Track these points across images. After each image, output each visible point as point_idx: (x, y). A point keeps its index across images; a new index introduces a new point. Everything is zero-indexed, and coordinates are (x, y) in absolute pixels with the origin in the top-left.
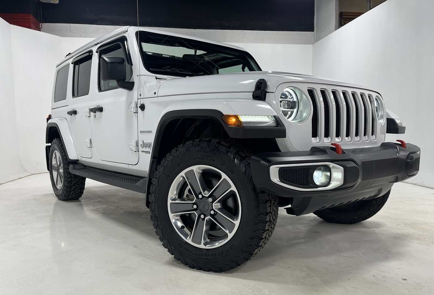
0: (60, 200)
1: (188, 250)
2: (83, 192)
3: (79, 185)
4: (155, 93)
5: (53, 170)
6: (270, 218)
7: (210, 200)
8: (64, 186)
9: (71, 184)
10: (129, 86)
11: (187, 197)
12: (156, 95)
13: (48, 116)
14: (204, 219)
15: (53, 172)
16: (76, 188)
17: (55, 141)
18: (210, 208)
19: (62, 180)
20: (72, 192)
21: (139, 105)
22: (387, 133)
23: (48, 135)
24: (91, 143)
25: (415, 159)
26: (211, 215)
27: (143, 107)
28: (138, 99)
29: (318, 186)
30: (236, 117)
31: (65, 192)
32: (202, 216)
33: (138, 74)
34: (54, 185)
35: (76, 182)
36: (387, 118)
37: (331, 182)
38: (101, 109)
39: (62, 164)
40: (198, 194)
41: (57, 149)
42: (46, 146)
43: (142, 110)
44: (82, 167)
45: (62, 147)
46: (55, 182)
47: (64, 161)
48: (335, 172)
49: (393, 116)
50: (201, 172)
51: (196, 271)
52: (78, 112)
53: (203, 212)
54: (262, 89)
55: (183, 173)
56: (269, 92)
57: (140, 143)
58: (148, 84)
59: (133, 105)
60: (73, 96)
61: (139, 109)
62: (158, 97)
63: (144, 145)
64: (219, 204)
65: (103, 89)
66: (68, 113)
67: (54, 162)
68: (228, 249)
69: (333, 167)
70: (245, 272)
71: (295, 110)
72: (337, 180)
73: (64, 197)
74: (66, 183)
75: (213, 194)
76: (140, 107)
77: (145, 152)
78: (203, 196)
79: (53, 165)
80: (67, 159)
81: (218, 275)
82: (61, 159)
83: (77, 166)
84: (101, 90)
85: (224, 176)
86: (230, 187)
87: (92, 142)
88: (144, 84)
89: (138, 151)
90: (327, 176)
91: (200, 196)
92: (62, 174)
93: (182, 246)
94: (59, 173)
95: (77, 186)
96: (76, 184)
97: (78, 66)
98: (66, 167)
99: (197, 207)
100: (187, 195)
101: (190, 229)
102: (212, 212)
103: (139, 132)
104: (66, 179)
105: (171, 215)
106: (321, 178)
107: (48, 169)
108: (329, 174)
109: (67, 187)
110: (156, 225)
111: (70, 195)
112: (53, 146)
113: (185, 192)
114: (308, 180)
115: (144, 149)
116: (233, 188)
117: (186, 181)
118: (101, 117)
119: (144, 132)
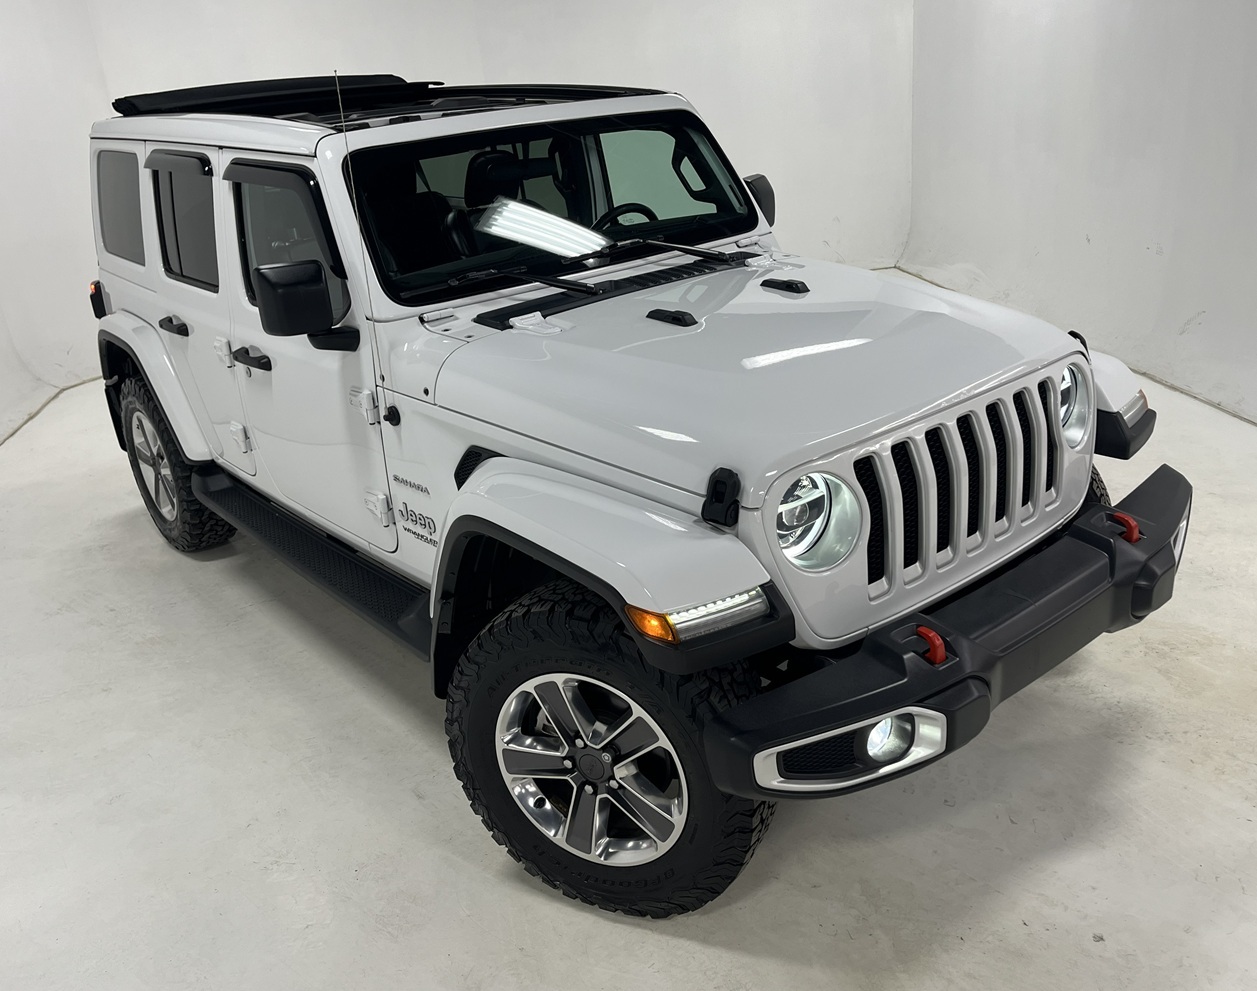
1: (558, 863)
4: (426, 392)
5: (139, 459)
7: (607, 758)
8: (182, 511)
9: (200, 517)
10: (348, 340)
11: (543, 730)
12: (430, 399)
13: (93, 286)
14: (593, 797)
15: (141, 466)
17: (131, 385)
18: (606, 776)
19: (175, 500)
20: (207, 536)
21: (383, 412)
23: (105, 359)
24: (247, 437)
26: (610, 791)
27: (393, 416)
28: (377, 387)
29: (878, 765)
30: (662, 618)
31: (189, 538)
32: (589, 789)
33: (369, 316)
34: (151, 504)
37: (913, 748)
38: (265, 364)
39: (166, 459)
40: (570, 734)
41: (144, 411)
43: (394, 424)
46: (153, 496)
47: (172, 456)
48: (924, 724)
50: (574, 687)
52: (193, 328)
53: (592, 782)
54: (728, 497)
56: (747, 508)
57: (398, 506)
58: (405, 346)
59: (366, 404)
60: (166, 270)
62: (435, 405)
63: (410, 517)
64: (630, 766)
66: (161, 322)
67: (138, 439)
68: (659, 877)
69: (918, 715)
71: (819, 523)
72: (930, 742)
74: (188, 515)
75: (616, 741)
76: (386, 418)
78: (586, 745)
79: (136, 444)
82: (159, 443)
85: (638, 711)
86: (657, 739)
87: (250, 434)
89: (395, 523)
91: (579, 742)
92: (170, 478)
93: (543, 853)
94: (158, 474)
98: (180, 474)
99: (574, 764)
102: (613, 784)
103: (391, 479)
104: (185, 507)
105: (508, 776)
107: (123, 447)
110: (473, 796)
112: (130, 399)
113: (537, 721)
114: (853, 754)
115: (410, 525)
116: (664, 742)
117: (536, 700)
118: (269, 383)
119: (405, 482)
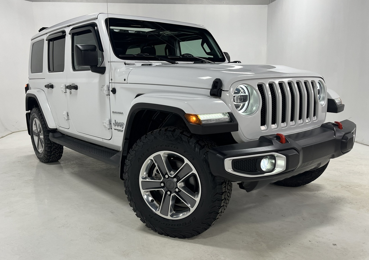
0: (42, 162)
1: (157, 220)
2: (62, 155)
3: (58, 150)
4: (125, 80)
5: (34, 136)
6: (225, 197)
7: (175, 180)
8: (45, 150)
9: (51, 149)
10: (102, 70)
11: (155, 175)
12: (126, 82)
13: (26, 85)
14: (170, 195)
15: (34, 137)
16: (55, 152)
17: (34, 110)
18: (175, 186)
19: (43, 145)
20: (52, 156)
21: (111, 89)
22: (327, 112)
23: (27, 104)
24: (68, 115)
25: (350, 139)
26: (176, 192)
27: (114, 91)
28: (110, 83)
29: (264, 172)
30: (196, 116)
31: (46, 156)
32: (169, 193)
33: (109, 61)
34: (36, 149)
35: (55, 147)
36: (328, 99)
37: (275, 168)
38: (76, 88)
39: (42, 132)
40: (164, 174)
41: (37, 117)
42: (26, 114)
43: (114, 93)
44: (61, 135)
45: (41, 116)
46: (37, 146)
47: (44, 129)
48: (279, 160)
49: (333, 98)
50: (167, 156)
51: (164, 237)
52: (55, 86)
53: (170, 190)
54: (218, 88)
55: (151, 157)
56: (224, 91)
57: (113, 122)
58: (118, 70)
59: (105, 88)
60: (49, 70)
61: (111, 93)
62: (127, 83)
63: (117, 124)
64: (183, 183)
65: (77, 68)
66: (45, 86)
67: (34, 128)
68: (190, 221)
69: (277, 156)
70: (205, 238)
71: (247, 103)
72: (281, 167)
73: (45, 160)
74: (47, 148)
75: (178, 175)
76: (112, 91)
77: (117, 130)
78: (169, 176)
79: (33, 130)
80: (47, 127)
81: (183, 241)
82: (41, 126)
83: (56, 135)
84: (75, 69)
85: (186, 161)
86: (192, 170)
87: (69, 115)
88: (115, 69)
89: (111, 129)
90: (272, 163)
91: (167, 176)
92: (43, 140)
93: (152, 217)
94: (39, 138)
95: (57, 150)
96: (56, 148)
97: (52, 42)
98: (46, 135)
99: (164, 184)
100: (155, 174)
101: (159, 202)
102: (177, 190)
103: (112, 112)
104: (46, 145)
105: (142, 191)
106: (267, 166)
107: (29, 134)
108: (274, 161)
109: (48, 152)
110: (130, 199)
111: (50, 159)
112: (33, 114)
113: (154, 172)
114: (256, 167)
115: (117, 128)
116: (194, 171)
117: (154, 163)
118: (76, 94)
119: (116, 113)
